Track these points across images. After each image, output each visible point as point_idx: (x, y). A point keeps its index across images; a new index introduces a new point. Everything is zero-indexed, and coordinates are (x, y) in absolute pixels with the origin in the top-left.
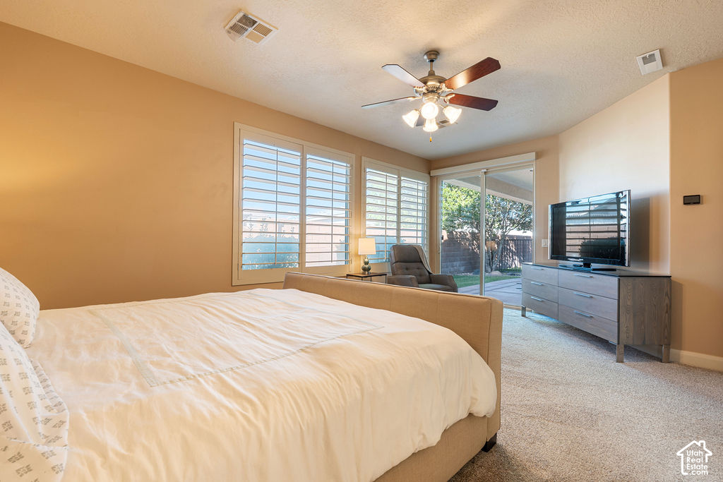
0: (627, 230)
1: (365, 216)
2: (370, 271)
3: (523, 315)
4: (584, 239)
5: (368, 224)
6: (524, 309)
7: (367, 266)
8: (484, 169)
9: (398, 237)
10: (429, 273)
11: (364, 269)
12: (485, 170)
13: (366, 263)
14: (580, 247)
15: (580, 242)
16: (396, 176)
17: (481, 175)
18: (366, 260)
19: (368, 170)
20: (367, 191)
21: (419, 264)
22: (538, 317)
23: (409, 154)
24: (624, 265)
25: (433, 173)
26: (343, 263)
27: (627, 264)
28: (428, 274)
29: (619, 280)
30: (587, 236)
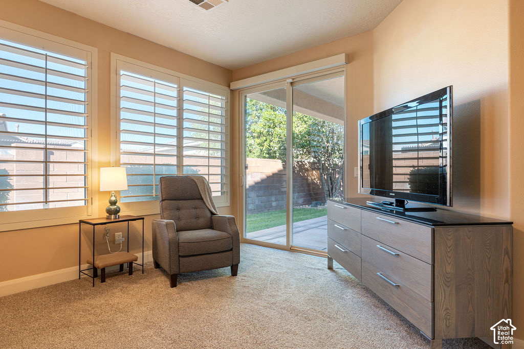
0: (448, 156)
1: (117, 136)
2: (121, 214)
3: (330, 268)
4: (413, 167)
5: (124, 147)
6: (330, 260)
7: (113, 207)
8: (288, 78)
9: (180, 165)
10: (213, 214)
11: (109, 212)
12: (291, 80)
13: (113, 203)
14: (409, 177)
15: (408, 170)
16: (176, 86)
17: (286, 86)
18: (113, 199)
19: (122, 72)
20: (122, 102)
21: (198, 202)
22: (344, 272)
23: (194, 57)
24: (445, 204)
25: (235, 85)
26: (82, 203)
27: (448, 204)
28: (209, 214)
29: (433, 231)
30: (415, 163)
